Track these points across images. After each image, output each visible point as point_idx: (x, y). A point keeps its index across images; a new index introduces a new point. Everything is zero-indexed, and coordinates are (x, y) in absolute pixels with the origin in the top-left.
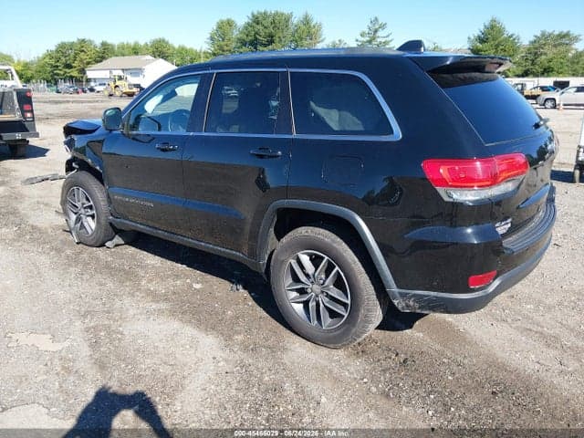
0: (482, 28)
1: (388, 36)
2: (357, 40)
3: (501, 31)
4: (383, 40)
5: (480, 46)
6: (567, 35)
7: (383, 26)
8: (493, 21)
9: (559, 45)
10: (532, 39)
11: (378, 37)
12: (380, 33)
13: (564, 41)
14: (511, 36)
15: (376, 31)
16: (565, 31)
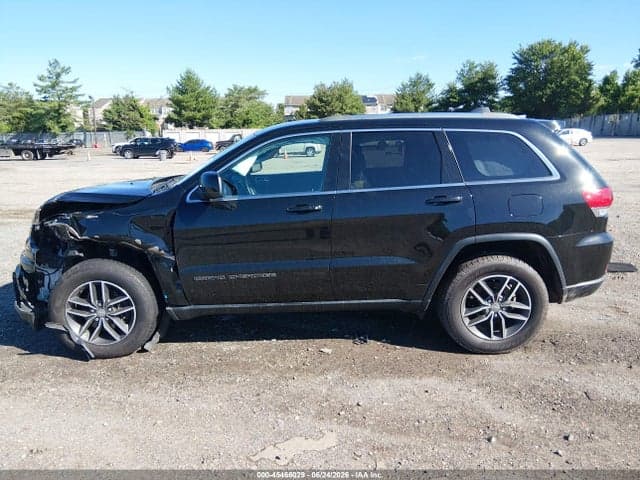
0: (179, 78)
1: (74, 82)
2: (35, 85)
3: (197, 83)
4: (70, 86)
5: (180, 97)
6: (255, 90)
7: (66, 70)
8: (188, 72)
9: (251, 98)
10: (227, 92)
11: (63, 82)
12: (64, 77)
13: (253, 95)
14: (208, 88)
15: (58, 75)
16: (253, 86)
